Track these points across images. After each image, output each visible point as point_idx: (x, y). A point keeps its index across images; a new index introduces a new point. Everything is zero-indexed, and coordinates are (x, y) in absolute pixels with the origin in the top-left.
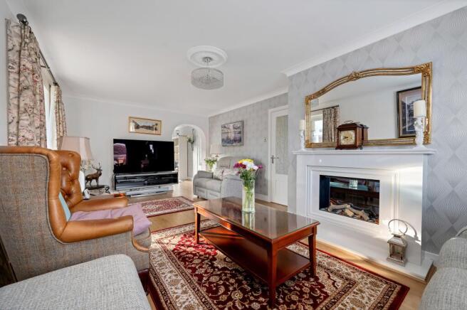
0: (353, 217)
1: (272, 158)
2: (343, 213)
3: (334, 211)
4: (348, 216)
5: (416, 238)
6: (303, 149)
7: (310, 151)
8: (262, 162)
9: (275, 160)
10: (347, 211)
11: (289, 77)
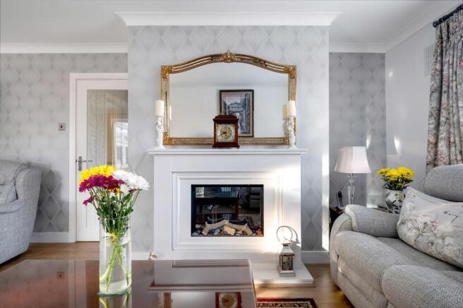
0: (235, 235)
1: (80, 161)
2: (222, 233)
3: (211, 233)
4: (230, 235)
5: (297, 242)
6: (162, 147)
7: (170, 149)
8: (55, 168)
9: (84, 165)
10: (227, 229)
11: (130, 27)
